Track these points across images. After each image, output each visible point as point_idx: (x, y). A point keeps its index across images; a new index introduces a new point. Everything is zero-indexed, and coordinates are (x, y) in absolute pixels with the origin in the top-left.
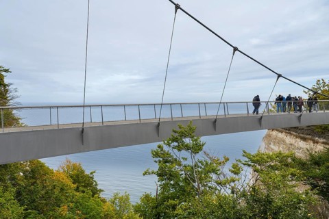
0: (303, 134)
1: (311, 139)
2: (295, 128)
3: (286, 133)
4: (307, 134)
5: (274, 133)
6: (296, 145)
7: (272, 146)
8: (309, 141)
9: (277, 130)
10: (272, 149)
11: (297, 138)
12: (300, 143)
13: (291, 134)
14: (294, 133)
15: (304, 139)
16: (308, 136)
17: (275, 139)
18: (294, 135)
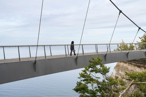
0: (138, 63)
1: (143, 67)
2: (134, 60)
3: (129, 63)
4: (141, 64)
5: (122, 64)
6: (134, 70)
7: (120, 72)
8: (142, 68)
9: (123, 62)
10: (120, 74)
11: (135, 66)
12: (137, 69)
13: (132, 64)
14: (133, 63)
15: (139, 67)
16: (141, 65)
17: (122, 67)
18: (133, 65)
